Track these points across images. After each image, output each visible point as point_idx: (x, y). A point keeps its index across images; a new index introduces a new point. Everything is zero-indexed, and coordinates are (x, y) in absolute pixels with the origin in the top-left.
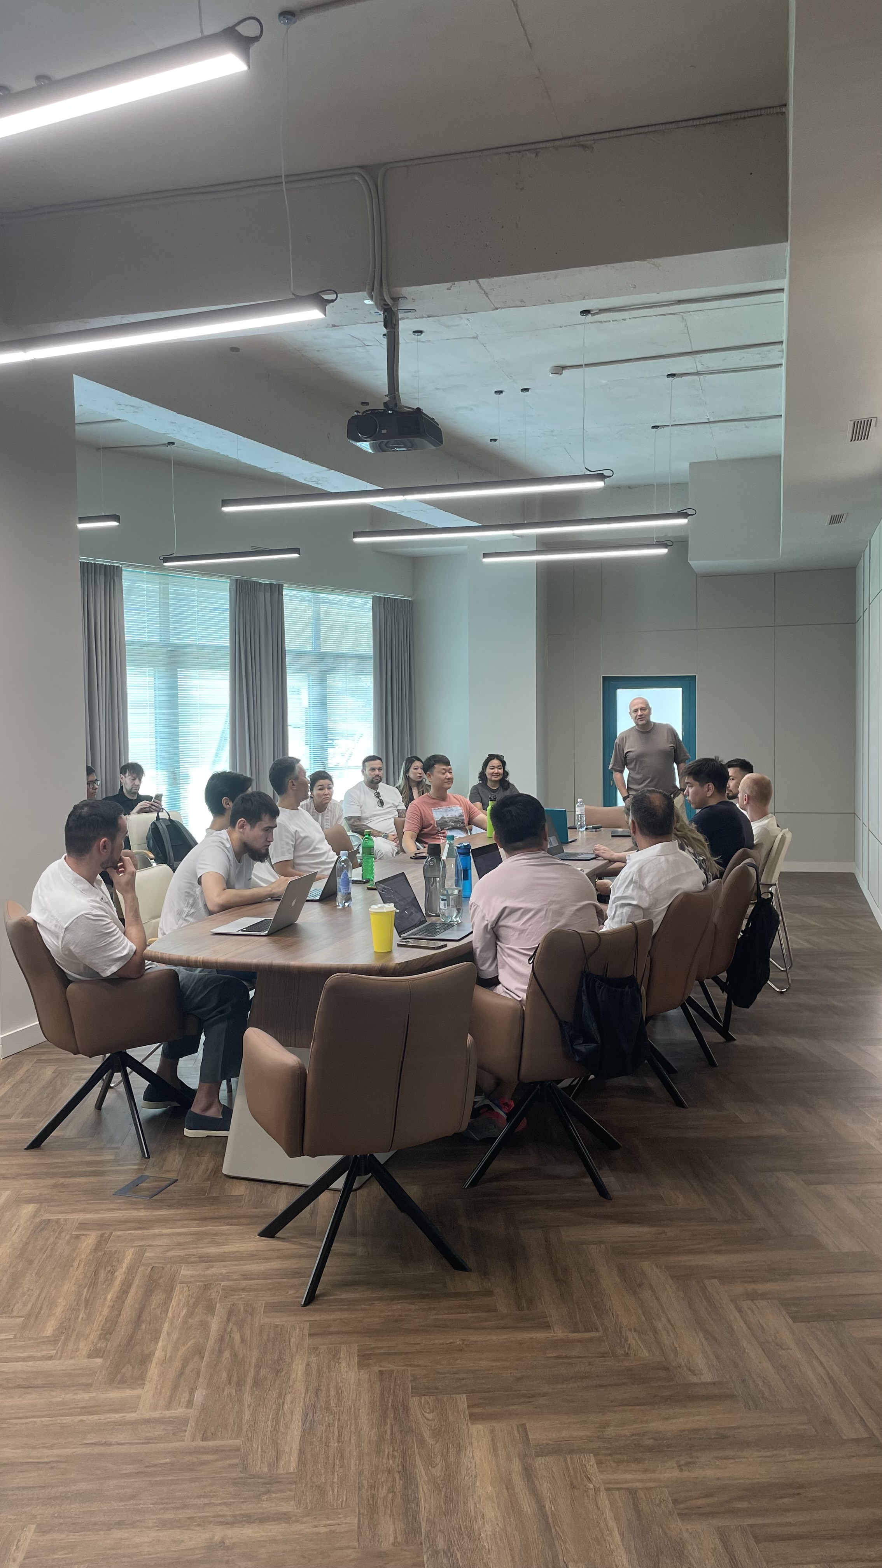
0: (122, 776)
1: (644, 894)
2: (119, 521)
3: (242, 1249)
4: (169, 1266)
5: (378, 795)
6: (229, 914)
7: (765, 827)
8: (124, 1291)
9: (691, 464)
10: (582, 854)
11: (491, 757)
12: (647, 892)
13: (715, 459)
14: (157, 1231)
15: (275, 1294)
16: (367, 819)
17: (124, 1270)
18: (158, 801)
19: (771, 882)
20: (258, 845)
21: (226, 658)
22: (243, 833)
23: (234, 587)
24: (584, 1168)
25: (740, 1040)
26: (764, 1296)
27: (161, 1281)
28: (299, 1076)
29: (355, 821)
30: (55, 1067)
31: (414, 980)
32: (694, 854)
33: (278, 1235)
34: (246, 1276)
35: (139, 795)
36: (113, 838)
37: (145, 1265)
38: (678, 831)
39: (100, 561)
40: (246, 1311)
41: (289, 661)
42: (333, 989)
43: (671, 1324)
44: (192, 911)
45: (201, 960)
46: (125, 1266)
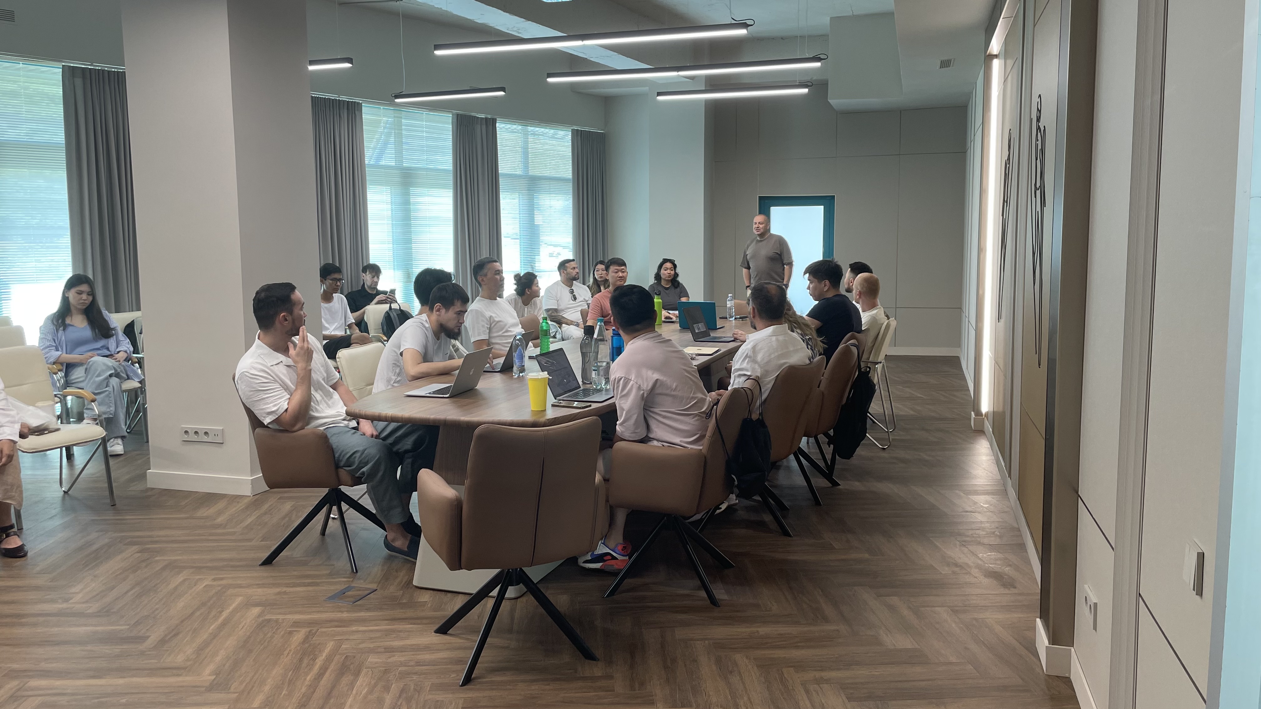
0: (364, 274)
1: (757, 366)
2: (352, 63)
3: (420, 642)
4: (359, 655)
5: (572, 292)
6: (425, 381)
7: (874, 316)
8: (321, 675)
9: (831, 18)
10: (725, 337)
11: (665, 261)
12: (759, 365)
13: (851, 14)
14: (354, 628)
15: (440, 676)
16: (563, 310)
17: (323, 657)
18: (392, 295)
19: (878, 360)
20: (451, 325)
21: (450, 180)
22: (439, 315)
23: (455, 120)
24: (699, 582)
25: (843, 485)
26: (828, 681)
27: (352, 666)
28: (457, 506)
29: (552, 312)
30: (293, 503)
31: (548, 430)
32: (801, 335)
33: (450, 632)
34: (418, 664)
35: (377, 290)
36: (291, 312)
37: (339, 654)
38: (791, 318)
39: (344, 98)
40: (415, 690)
41: (501, 181)
42: (481, 437)
43: (751, 702)
44: (399, 379)
45: (390, 415)
46: (324, 655)
